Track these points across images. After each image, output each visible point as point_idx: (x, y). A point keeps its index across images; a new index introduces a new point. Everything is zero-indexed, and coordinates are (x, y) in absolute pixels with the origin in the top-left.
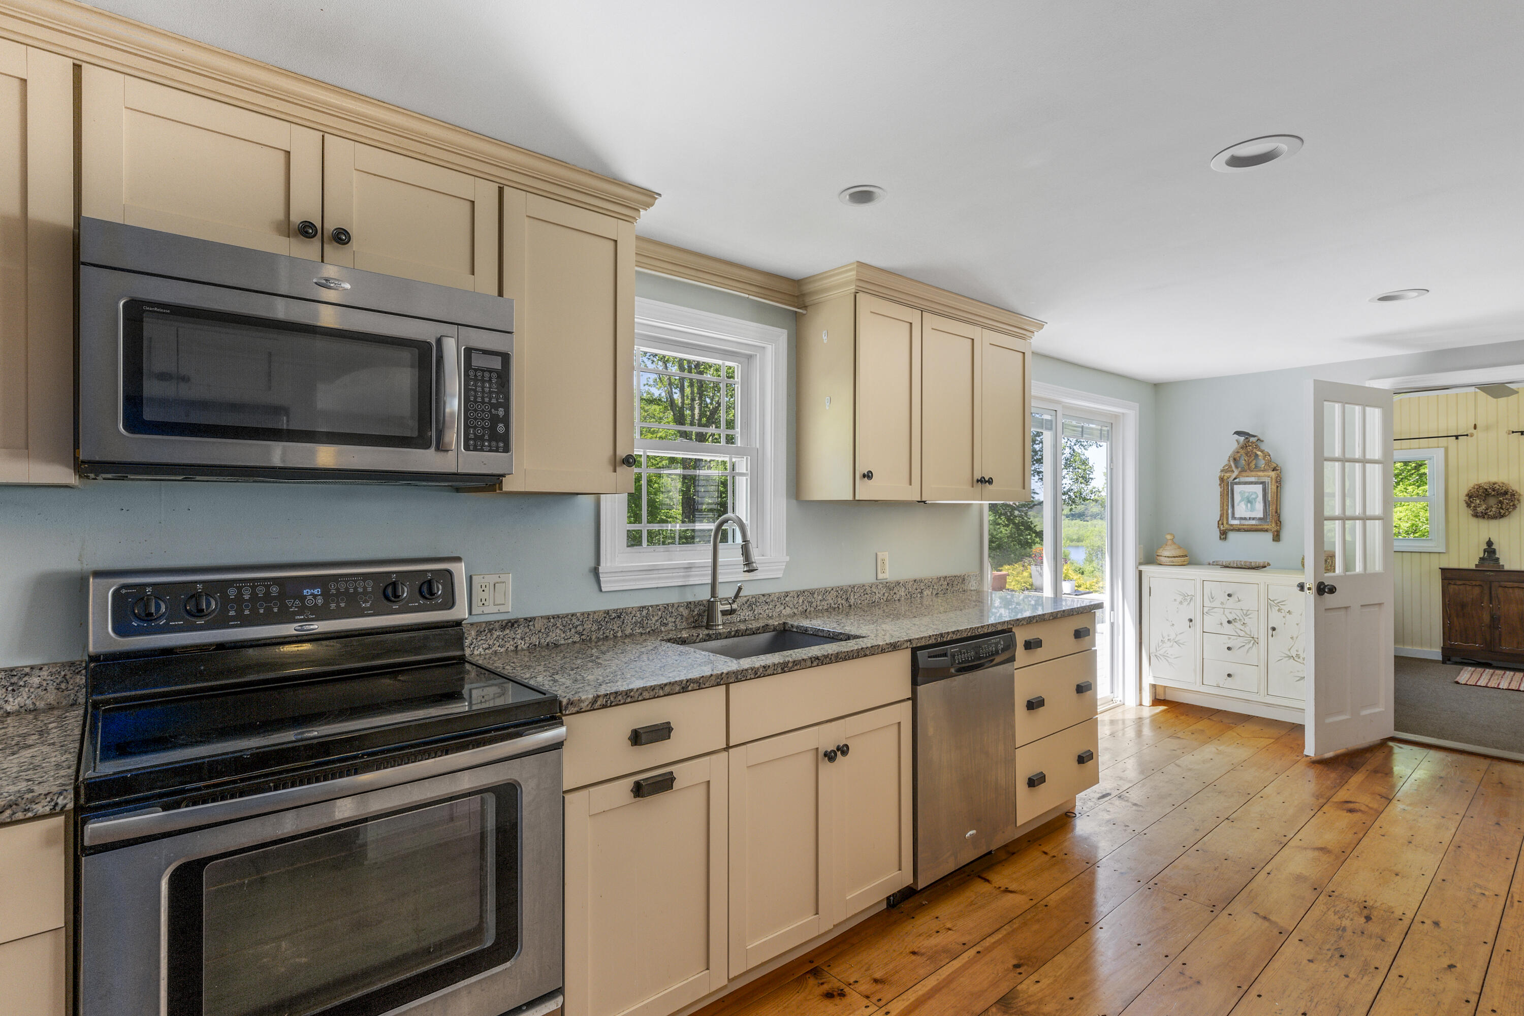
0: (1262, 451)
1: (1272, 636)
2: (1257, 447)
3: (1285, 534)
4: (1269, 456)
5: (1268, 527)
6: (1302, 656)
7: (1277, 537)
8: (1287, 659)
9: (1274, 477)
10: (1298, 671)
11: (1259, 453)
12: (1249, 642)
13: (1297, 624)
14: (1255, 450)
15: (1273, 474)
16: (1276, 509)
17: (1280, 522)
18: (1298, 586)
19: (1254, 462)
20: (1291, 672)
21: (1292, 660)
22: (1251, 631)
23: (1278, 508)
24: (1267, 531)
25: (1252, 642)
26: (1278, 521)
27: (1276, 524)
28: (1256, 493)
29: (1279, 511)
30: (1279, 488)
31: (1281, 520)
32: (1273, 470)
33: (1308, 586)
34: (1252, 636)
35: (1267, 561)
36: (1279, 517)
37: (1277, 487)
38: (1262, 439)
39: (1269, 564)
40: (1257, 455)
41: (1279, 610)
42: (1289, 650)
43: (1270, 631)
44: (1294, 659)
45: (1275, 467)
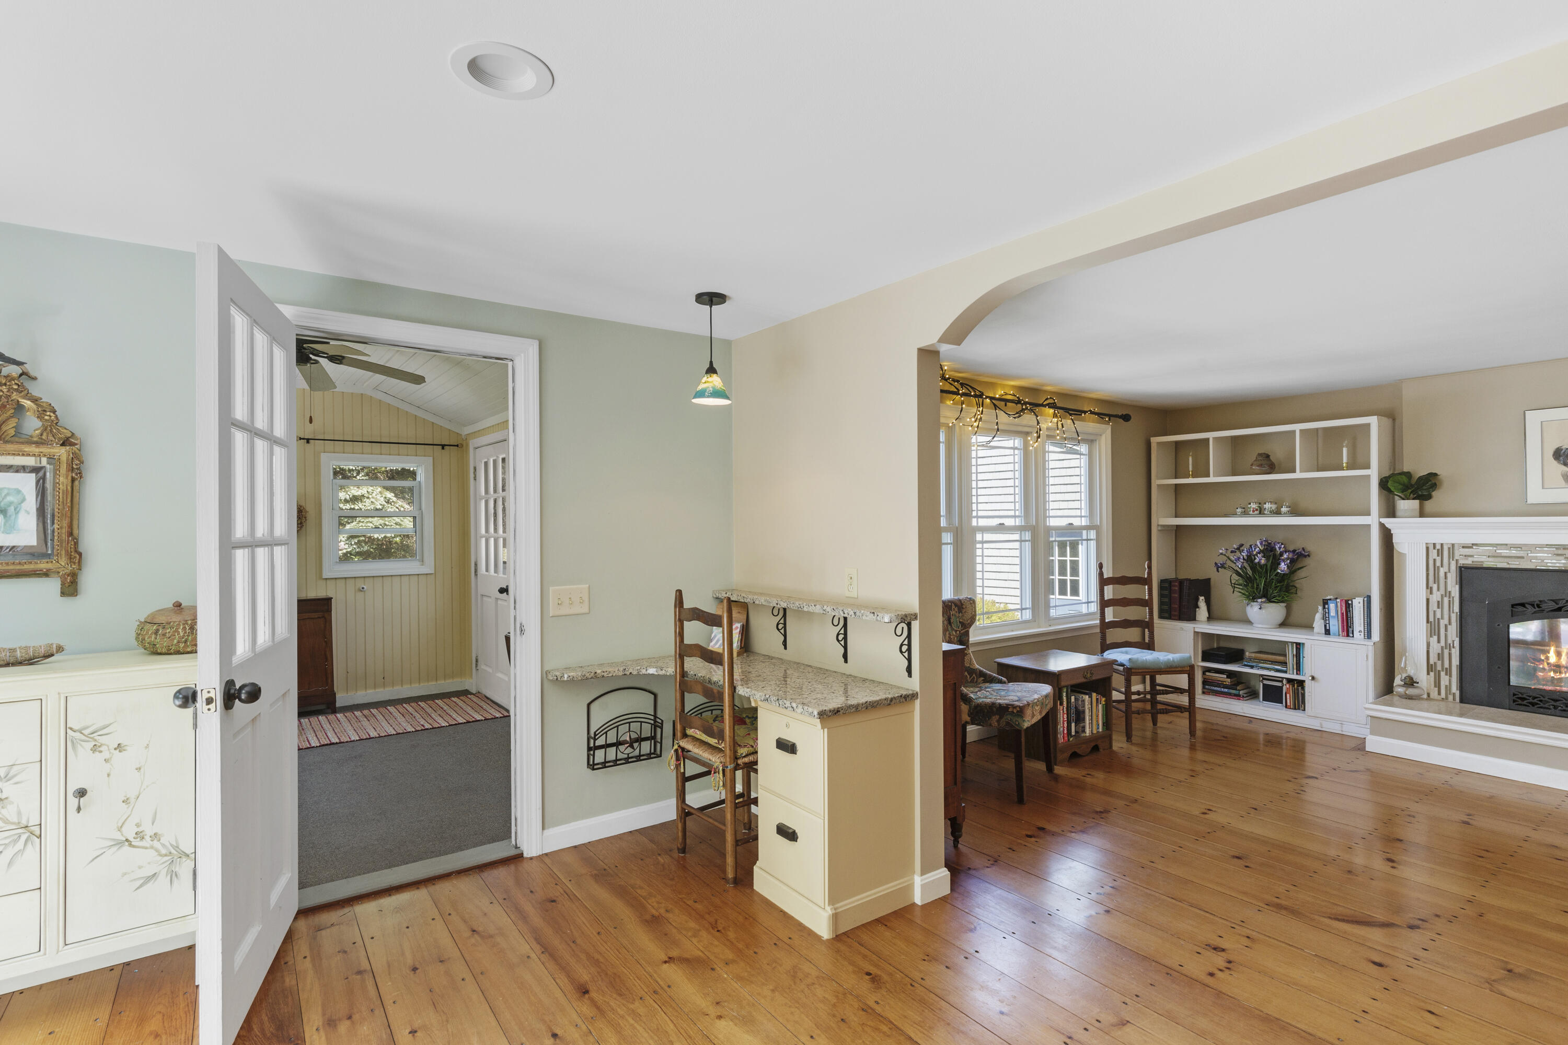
0: (35, 400)
1: (79, 809)
2: (21, 389)
3: (89, 579)
4: (54, 412)
5: (50, 566)
6: (149, 832)
7: (70, 588)
8: (115, 848)
9: (64, 458)
10: (140, 867)
11: (27, 403)
12: (15, 841)
13: (139, 769)
14: (15, 396)
15: (62, 453)
16: (71, 526)
17: (80, 554)
18: (176, 697)
19: (12, 423)
20: (125, 874)
21: (126, 848)
22: (19, 813)
23: (75, 526)
24: (46, 574)
25: (24, 837)
26: (76, 555)
27: (70, 558)
28: (18, 492)
29: (75, 532)
30: (76, 483)
31: (80, 549)
32: (63, 444)
33: (206, 695)
34: (24, 823)
35: (56, 641)
36: (76, 544)
37: (73, 480)
38: (32, 374)
39: (60, 649)
40: (19, 408)
41: (95, 749)
42: (120, 829)
43: (73, 802)
44: (131, 845)
45: (68, 438)
